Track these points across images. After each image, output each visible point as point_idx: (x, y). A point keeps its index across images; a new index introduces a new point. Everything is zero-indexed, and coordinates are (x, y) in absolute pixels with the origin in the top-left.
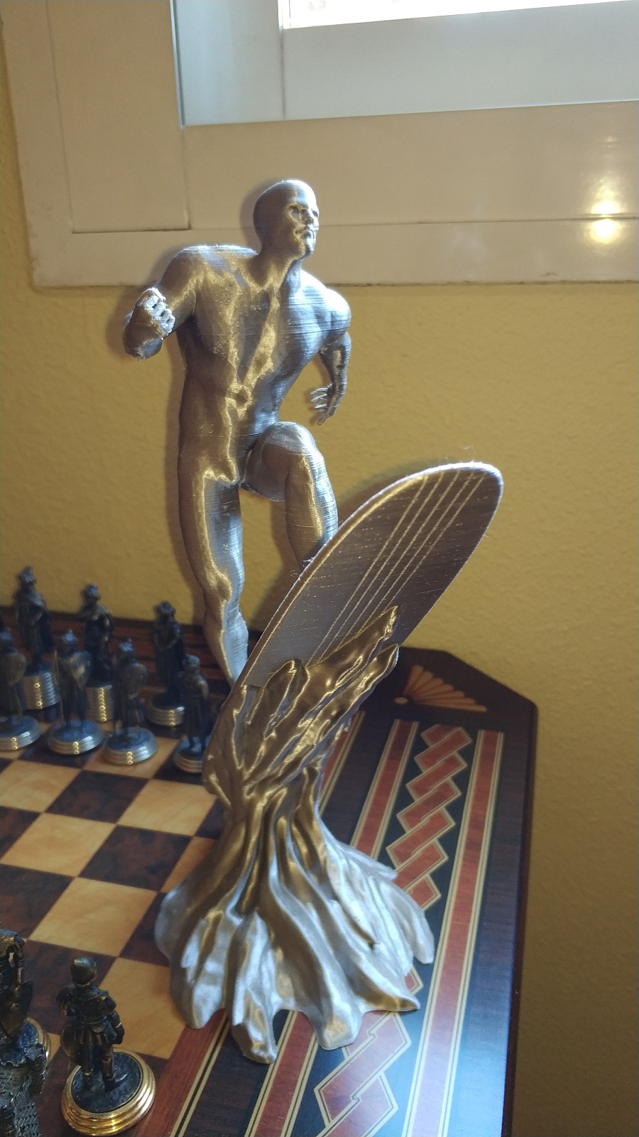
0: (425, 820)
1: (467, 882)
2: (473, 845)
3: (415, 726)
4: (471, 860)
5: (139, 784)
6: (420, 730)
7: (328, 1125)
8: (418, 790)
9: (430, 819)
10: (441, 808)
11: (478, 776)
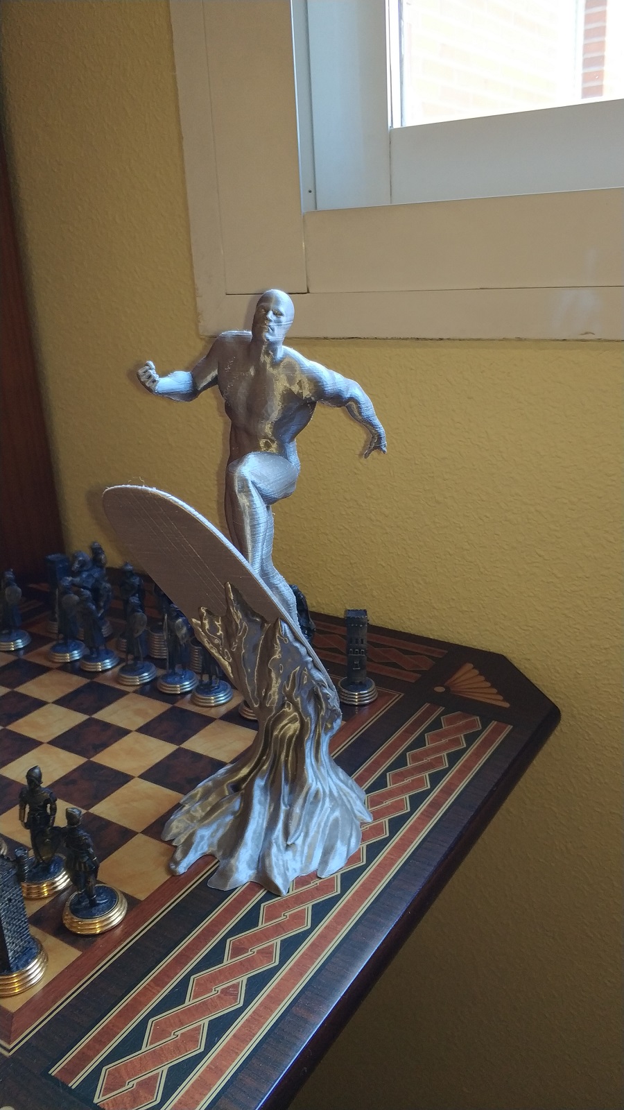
0: (407, 781)
1: (415, 830)
2: (435, 805)
3: (441, 709)
4: (428, 815)
5: (208, 720)
6: (442, 714)
7: (225, 962)
8: (415, 758)
9: (412, 780)
10: (426, 775)
11: (470, 756)
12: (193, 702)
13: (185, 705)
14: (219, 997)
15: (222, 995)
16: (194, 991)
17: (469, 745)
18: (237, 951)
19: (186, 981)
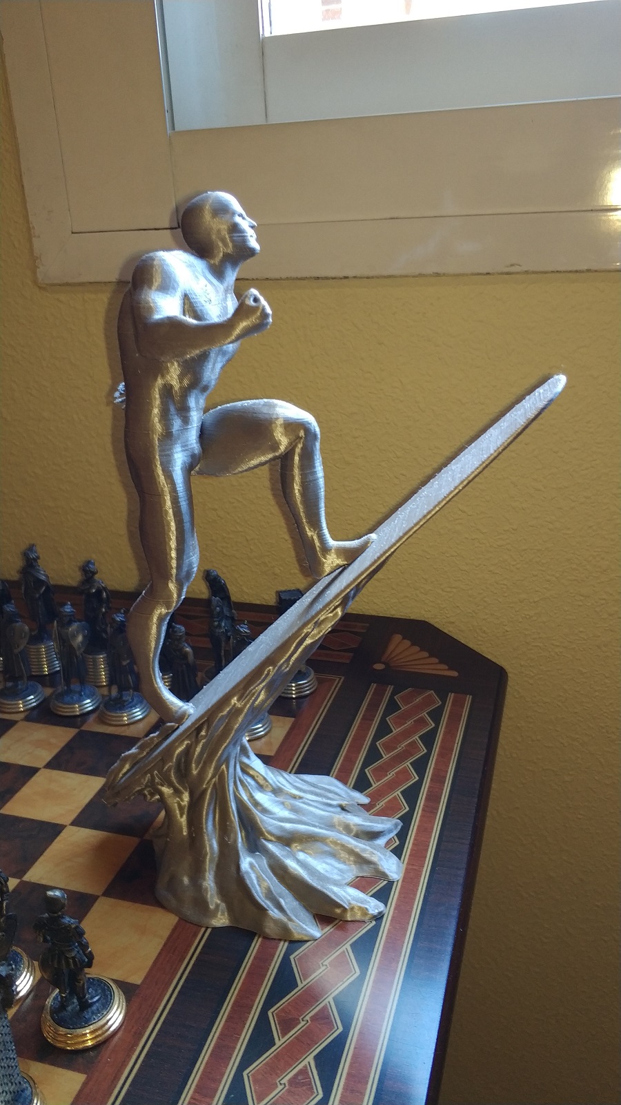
0: (391, 775)
1: (425, 830)
2: (433, 798)
3: (390, 689)
4: (430, 811)
5: (131, 742)
7: (278, 1043)
8: (389, 748)
9: (396, 773)
10: (407, 764)
11: (444, 735)
12: (102, 720)
13: (93, 726)
14: (289, 1091)
15: (293, 1089)
16: (255, 1092)
17: (437, 722)
18: (287, 1025)
19: (238, 1079)
